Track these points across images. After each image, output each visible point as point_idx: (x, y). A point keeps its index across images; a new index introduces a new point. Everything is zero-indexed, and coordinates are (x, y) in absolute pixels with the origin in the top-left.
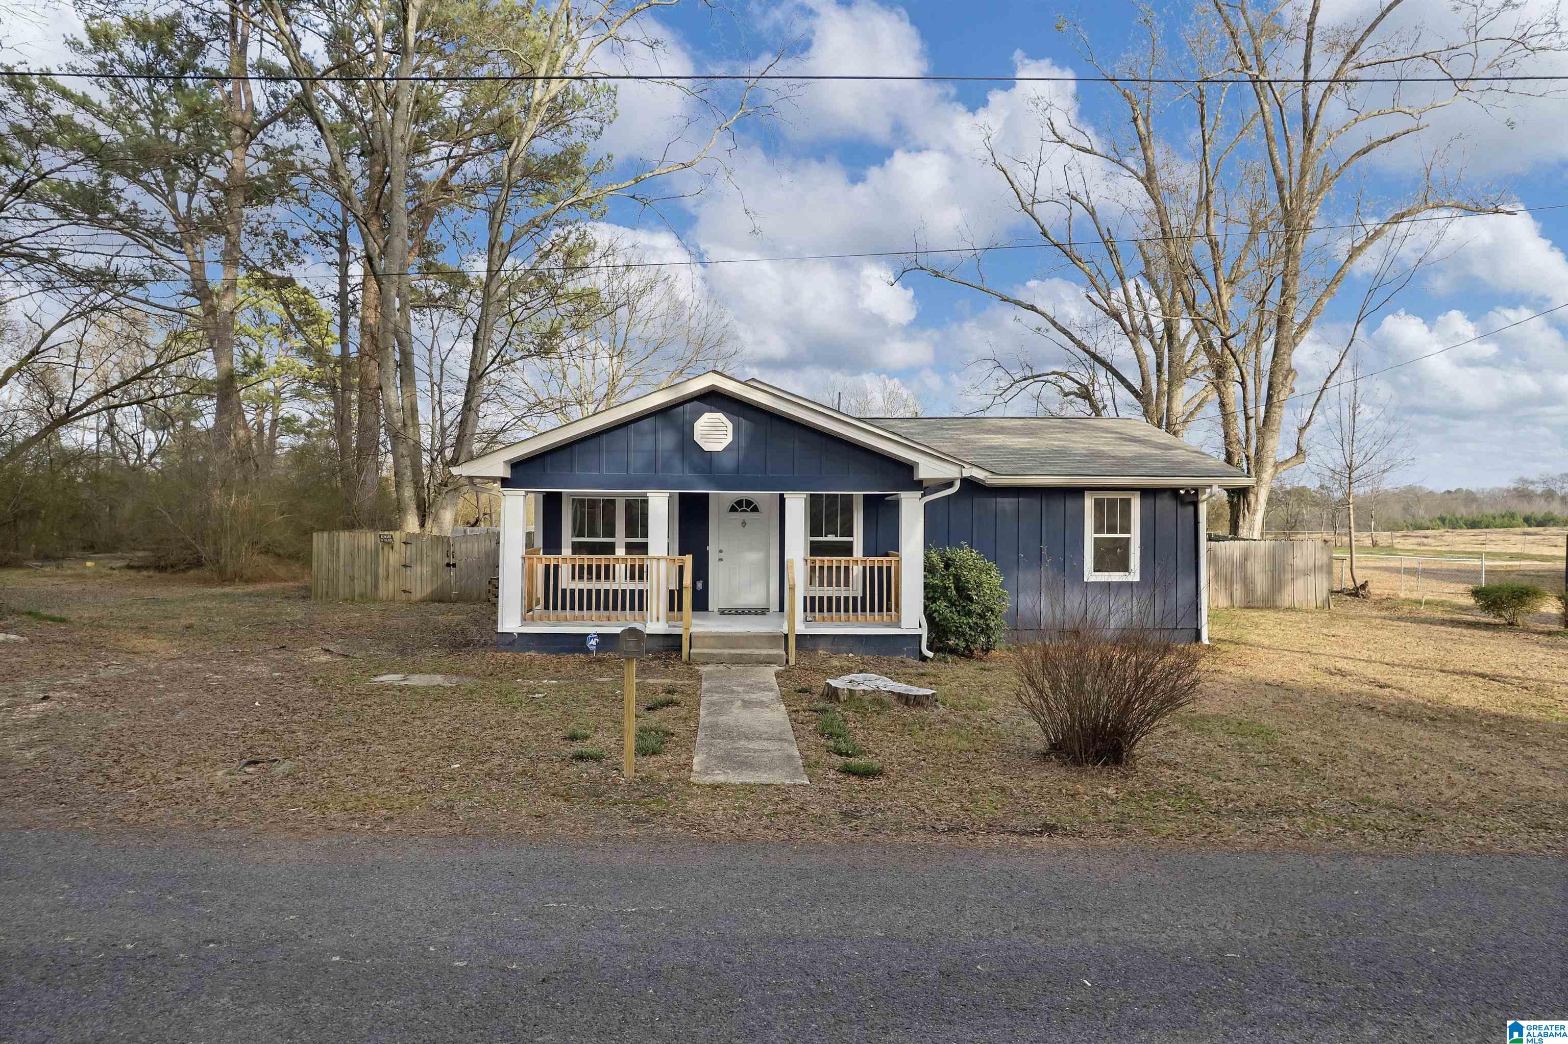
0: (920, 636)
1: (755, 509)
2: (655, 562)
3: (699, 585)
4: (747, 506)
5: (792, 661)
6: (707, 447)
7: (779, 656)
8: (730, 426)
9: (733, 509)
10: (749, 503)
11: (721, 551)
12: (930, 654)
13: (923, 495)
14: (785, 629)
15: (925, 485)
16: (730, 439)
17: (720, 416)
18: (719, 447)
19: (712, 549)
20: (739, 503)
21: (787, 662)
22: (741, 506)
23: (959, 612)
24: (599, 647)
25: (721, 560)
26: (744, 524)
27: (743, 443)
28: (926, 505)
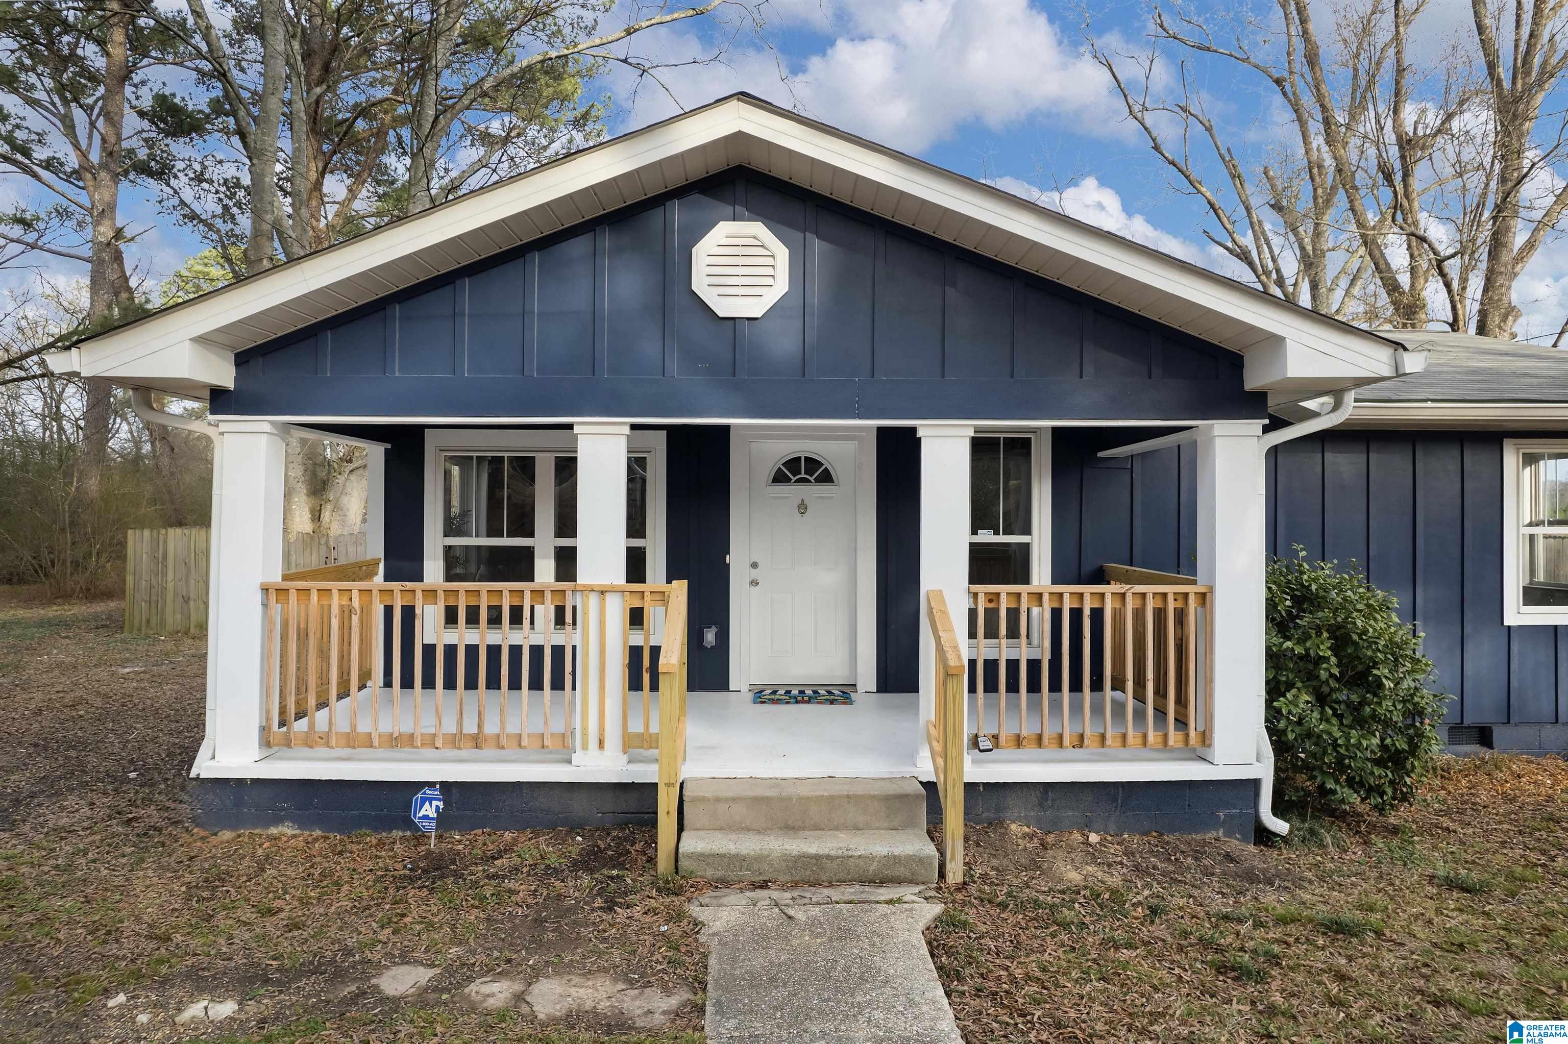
0: (1255, 784)
1: (826, 478)
2: (593, 600)
3: (710, 636)
4: (810, 472)
5: (955, 873)
6: (723, 308)
7: (921, 861)
8: (782, 253)
9: (779, 478)
10: (812, 464)
11: (755, 565)
12: (1280, 826)
13: (1266, 429)
14: (926, 769)
15: (1272, 402)
16: (781, 286)
17: (758, 229)
18: (755, 308)
19: (736, 560)
20: (793, 464)
21: (942, 875)
22: (796, 472)
23: (1340, 717)
24: (443, 820)
25: (754, 583)
26: (803, 508)
27: (814, 298)
28: (1274, 453)
